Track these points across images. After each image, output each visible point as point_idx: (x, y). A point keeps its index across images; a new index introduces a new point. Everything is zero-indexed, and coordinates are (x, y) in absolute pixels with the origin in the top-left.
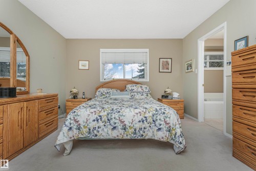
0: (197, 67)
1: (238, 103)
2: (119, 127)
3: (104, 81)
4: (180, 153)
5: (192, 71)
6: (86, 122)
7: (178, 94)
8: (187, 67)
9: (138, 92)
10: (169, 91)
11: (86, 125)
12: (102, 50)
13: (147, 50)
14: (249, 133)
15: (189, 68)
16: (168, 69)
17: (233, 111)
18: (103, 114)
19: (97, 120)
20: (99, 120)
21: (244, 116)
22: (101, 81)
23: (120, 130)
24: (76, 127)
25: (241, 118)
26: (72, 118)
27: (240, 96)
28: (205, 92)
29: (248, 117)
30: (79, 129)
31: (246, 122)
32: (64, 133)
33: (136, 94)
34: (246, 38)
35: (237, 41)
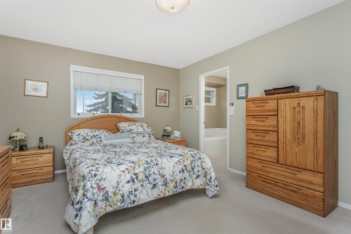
0: (198, 103)
1: (251, 142)
2: (160, 183)
3: (77, 116)
4: (214, 197)
5: (192, 107)
6: (117, 187)
7: (179, 133)
8: (186, 102)
9: (138, 134)
10: (169, 129)
11: (117, 191)
12: (73, 67)
13: (142, 77)
14: (260, 166)
15: (189, 103)
16: (165, 102)
17: (247, 148)
18: (139, 170)
19: (133, 181)
20: (135, 180)
21: (256, 152)
22: (72, 116)
23: (161, 187)
24: (100, 198)
25: (254, 154)
26: (95, 186)
27: (253, 136)
28: (205, 128)
29: (259, 153)
30: (107, 199)
31: (258, 157)
32: (89, 212)
33: (135, 135)
34: (246, 85)
35: (239, 86)
